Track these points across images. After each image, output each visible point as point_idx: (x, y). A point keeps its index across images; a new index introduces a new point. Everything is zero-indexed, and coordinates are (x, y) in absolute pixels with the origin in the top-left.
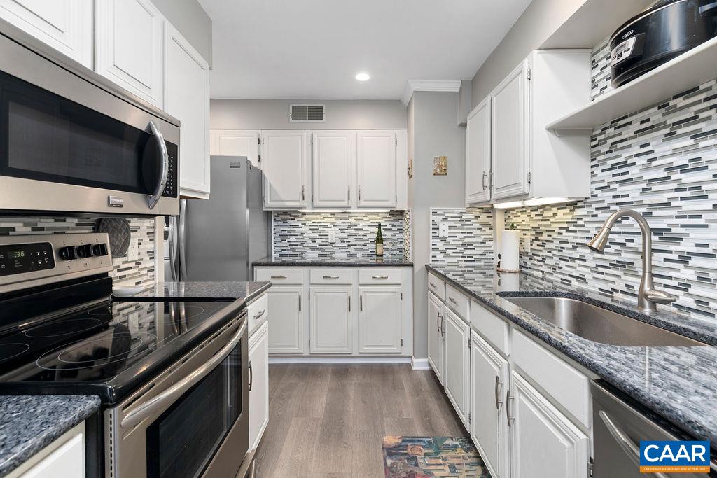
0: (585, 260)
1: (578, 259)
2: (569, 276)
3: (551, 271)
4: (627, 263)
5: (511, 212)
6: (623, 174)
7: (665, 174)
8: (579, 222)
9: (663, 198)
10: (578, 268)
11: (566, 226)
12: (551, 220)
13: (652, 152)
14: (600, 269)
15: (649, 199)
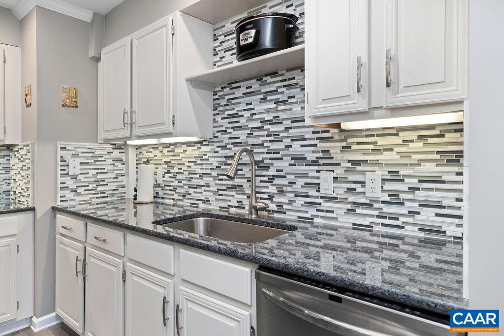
0: (209, 186)
1: (204, 186)
2: (197, 200)
3: (181, 198)
4: (238, 186)
5: (143, 148)
6: (236, 122)
7: (260, 125)
8: (205, 157)
9: (259, 141)
10: (204, 193)
11: (194, 160)
12: (182, 155)
13: (253, 109)
14: (220, 192)
15: (252, 141)
